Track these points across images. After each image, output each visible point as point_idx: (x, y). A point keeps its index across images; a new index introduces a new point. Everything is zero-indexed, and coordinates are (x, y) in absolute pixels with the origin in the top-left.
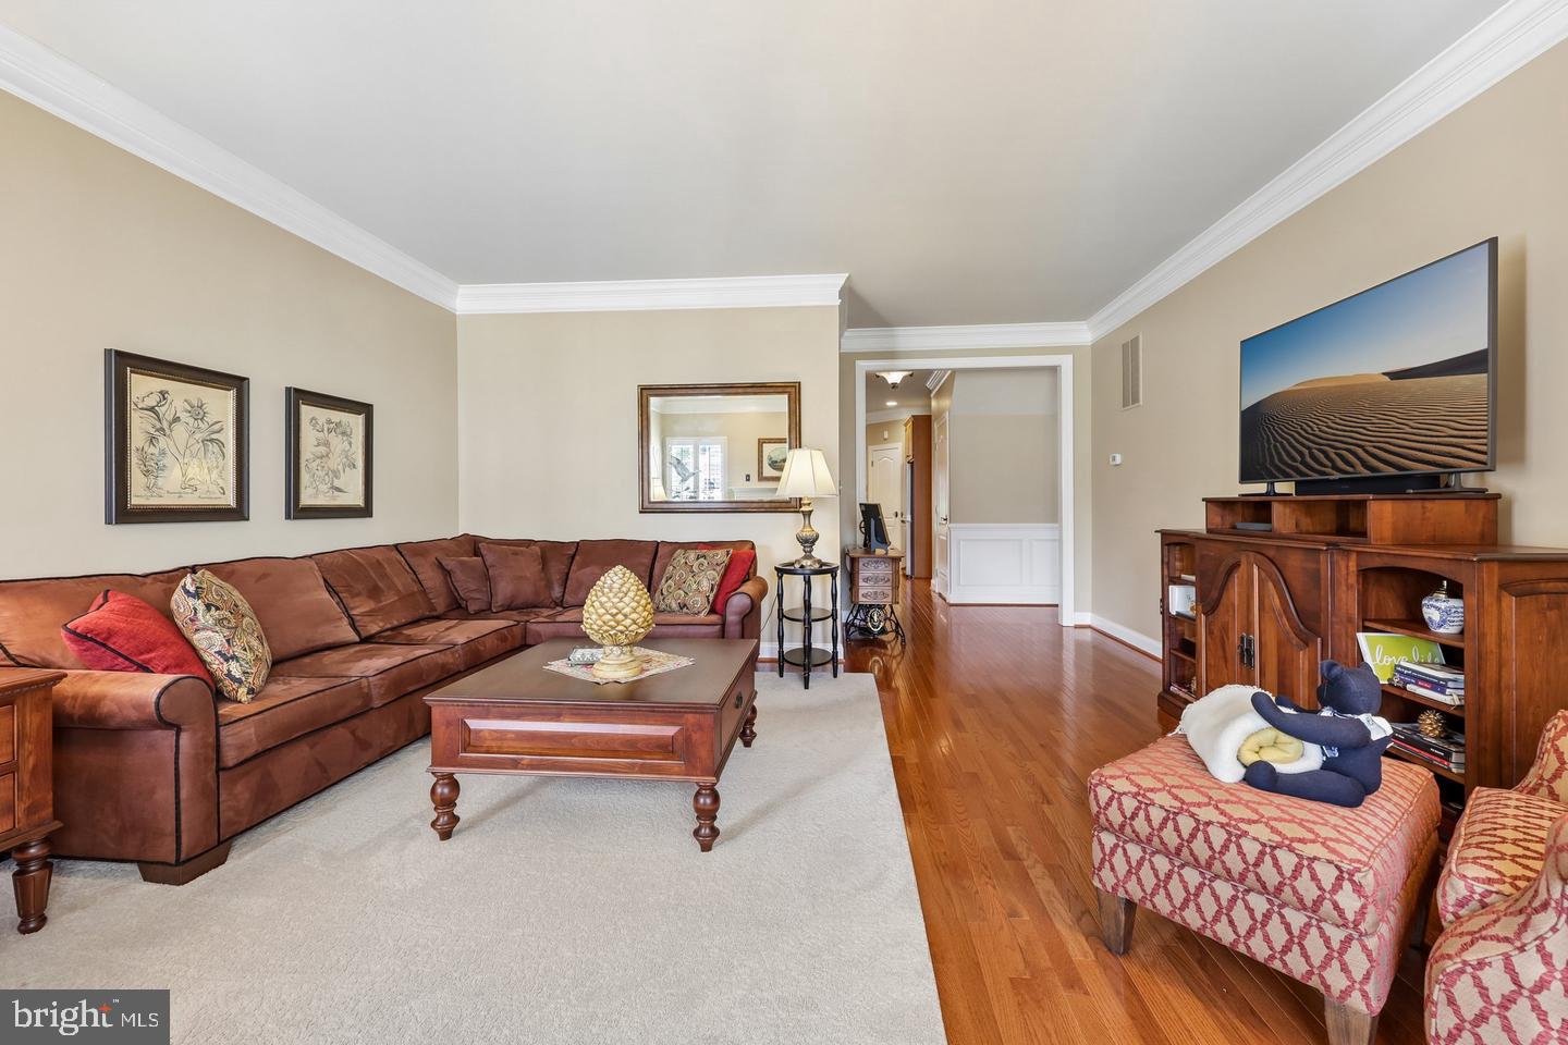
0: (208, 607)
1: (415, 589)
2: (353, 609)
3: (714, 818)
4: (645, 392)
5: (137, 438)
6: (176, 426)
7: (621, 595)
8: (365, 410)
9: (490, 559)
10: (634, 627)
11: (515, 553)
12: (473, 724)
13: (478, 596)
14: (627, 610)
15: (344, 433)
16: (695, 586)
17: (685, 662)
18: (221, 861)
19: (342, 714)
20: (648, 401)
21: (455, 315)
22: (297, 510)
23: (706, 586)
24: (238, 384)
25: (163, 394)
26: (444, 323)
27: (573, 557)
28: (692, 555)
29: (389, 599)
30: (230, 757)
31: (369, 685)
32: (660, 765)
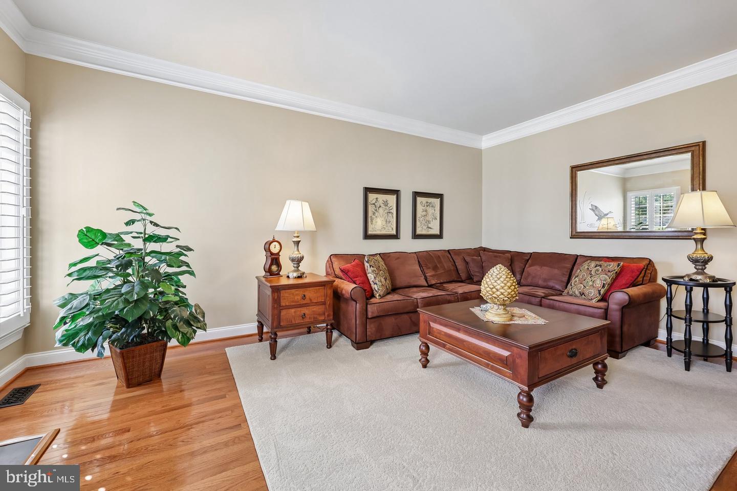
0: (370, 266)
1: (452, 269)
2: (427, 273)
3: (530, 410)
4: (574, 170)
5: (370, 214)
6: (381, 209)
7: (496, 279)
8: (440, 196)
9: (484, 258)
10: (502, 296)
11: (496, 257)
12: (433, 325)
13: (478, 274)
14: (498, 287)
15: (432, 206)
16: (591, 283)
17: (541, 321)
18: (367, 348)
19: (407, 310)
20: (576, 174)
21: (481, 150)
22: (416, 236)
23: (598, 284)
24: (396, 192)
25: (377, 198)
26: (477, 154)
27: (528, 260)
28: (593, 264)
29: (440, 271)
30: (370, 315)
31: (417, 302)
32: (500, 369)
